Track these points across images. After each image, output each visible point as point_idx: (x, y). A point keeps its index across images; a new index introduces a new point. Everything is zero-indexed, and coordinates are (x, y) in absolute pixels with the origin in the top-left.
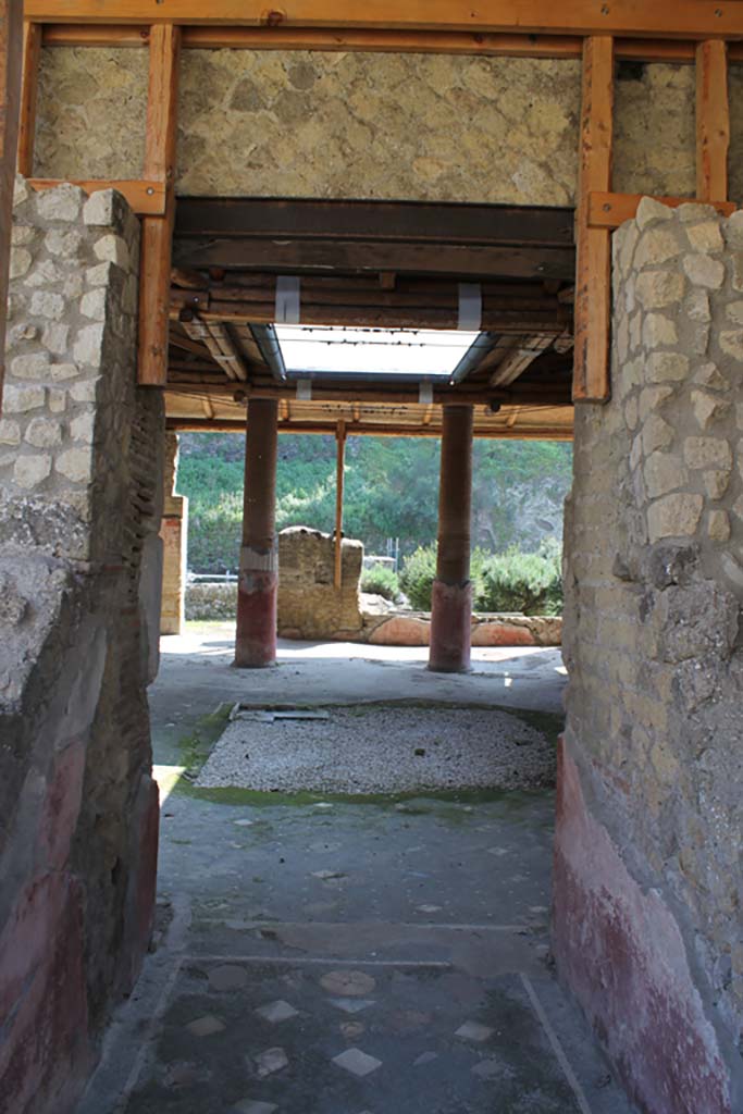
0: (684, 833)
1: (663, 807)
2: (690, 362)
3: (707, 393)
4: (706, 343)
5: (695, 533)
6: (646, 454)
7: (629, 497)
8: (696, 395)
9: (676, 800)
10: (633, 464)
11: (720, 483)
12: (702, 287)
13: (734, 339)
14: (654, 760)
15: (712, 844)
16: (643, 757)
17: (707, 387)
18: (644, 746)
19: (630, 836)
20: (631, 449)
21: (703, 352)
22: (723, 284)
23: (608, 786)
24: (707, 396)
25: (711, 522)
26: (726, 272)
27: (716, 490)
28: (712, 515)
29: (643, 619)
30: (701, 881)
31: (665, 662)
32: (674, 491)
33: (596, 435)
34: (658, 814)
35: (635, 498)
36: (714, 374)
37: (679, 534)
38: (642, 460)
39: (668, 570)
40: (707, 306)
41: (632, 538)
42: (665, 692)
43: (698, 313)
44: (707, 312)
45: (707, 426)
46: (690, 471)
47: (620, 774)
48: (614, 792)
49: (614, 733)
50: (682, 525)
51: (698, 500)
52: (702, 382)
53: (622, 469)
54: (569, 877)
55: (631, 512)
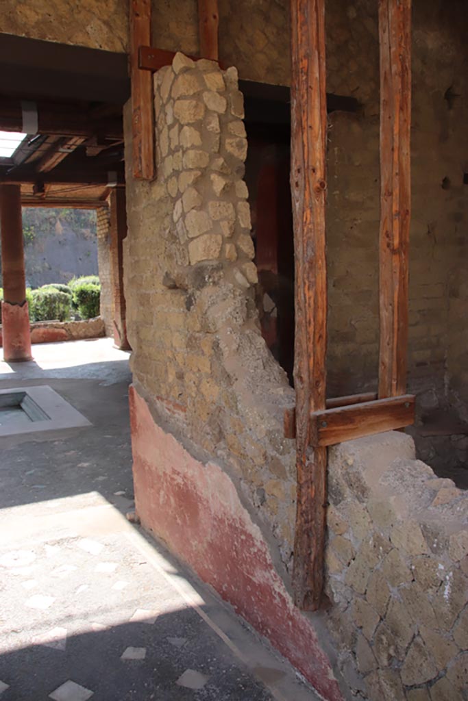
0: (228, 427)
1: (210, 415)
2: (209, 156)
3: (220, 175)
4: (218, 145)
5: (219, 257)
6: (186, 211)
7: (174, 238)
8: (213, 177)
9: (221, 409)
10: (175, 218)
11: (231, 228)
12: (215, 112)
13: (234, 144)
14: (203, 390)
15: (248, 430)
16: (195, 389)
17: (219, 172)
18: (194, 383)
19: (189, 436)
20: (174, 208)
21: (217, 150)
22: (226, 111)
23: (169, 410)
24: (220, 178)
25: (227, 250)
26: (227, 104)
27: (228, 232)
28: (228, 247)
29: (188, 309)
30: (242, 452)
31: (208, 332)
32: (206, 233)
33: (144, 201)
34: (207, 420)
35: (179, 238)
36: (223, 164)
37: (211, 258)
38: (183, 215)
39: (206, 279)
40: (218, 124)
41: (177, 262)
42: (207, 350)
43: (213, 128)
44: (218, 127)
45: (220, 194)
46: (213, 221)
47: (178, 401)
48: (174, 413)
49: (171, 378)
50: (211, 252)
51: (219, 237)
52: (217, 169)
53: (167, 221)
54: (147, 468)
55: (174, 246)
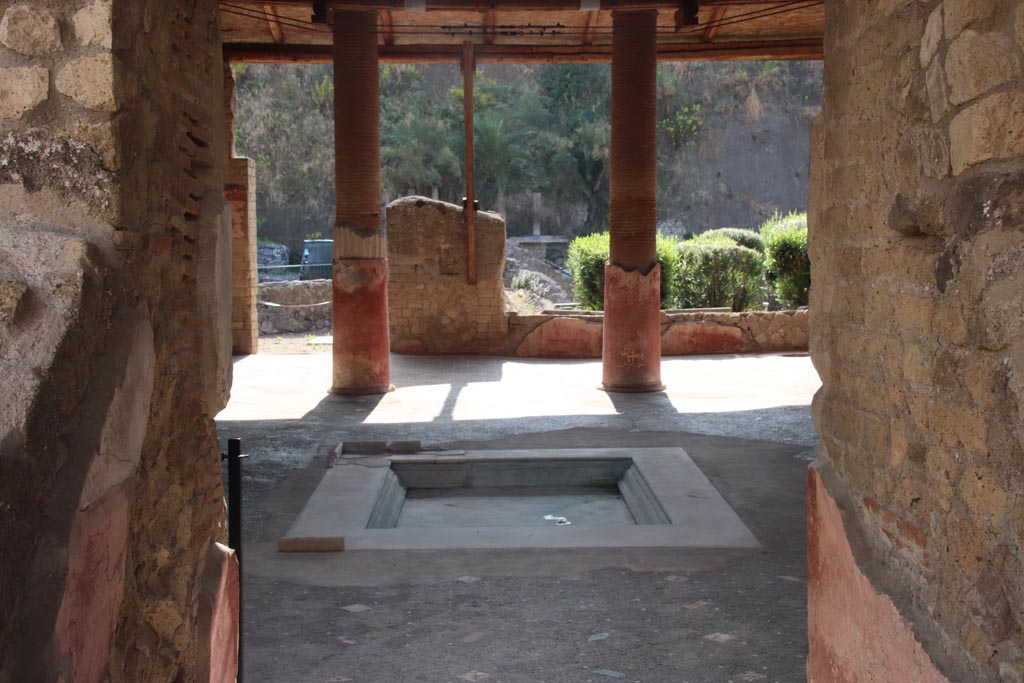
1: (983, 564)
6: (949, 35)
7: (918, 107)
9: (1008, 553)
10: (925, 55)
14: (966, 495)
16: (947, 491)
18: (947, 474)
19: (931, 609)
20: (923, 32)
23: (889, 535)
29: (941, 287)
31: (982, 348)
32: (998, 89)
33: (862, 20)
34: (976, 575)
35: (929, 109)
37: (1004, 154)
38: (943, 48)
39: (985, 211)
41: (922, 168)
42: (979, 392)
47: (910, 517)
48: (899, 545)
49: (898, 456)
50: (1009, 139)
53: (906, 65)
54: (835, 672)
55: (918, 129)
